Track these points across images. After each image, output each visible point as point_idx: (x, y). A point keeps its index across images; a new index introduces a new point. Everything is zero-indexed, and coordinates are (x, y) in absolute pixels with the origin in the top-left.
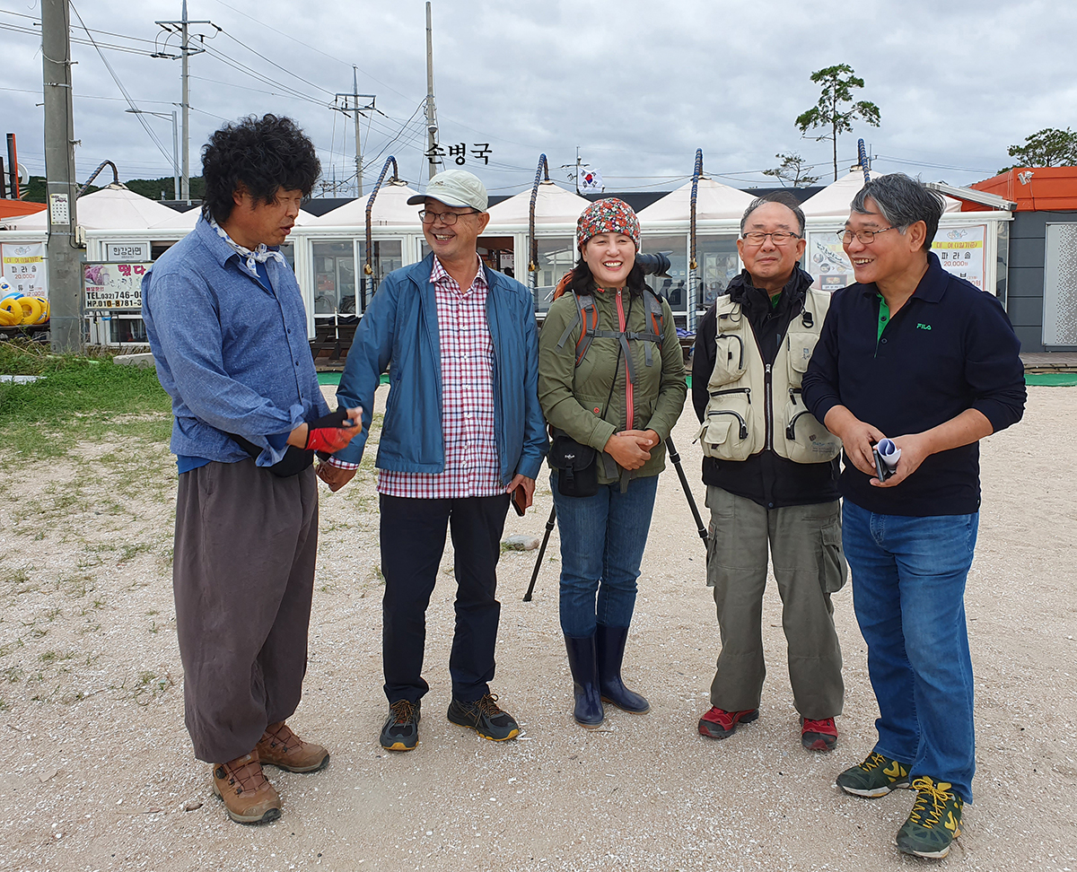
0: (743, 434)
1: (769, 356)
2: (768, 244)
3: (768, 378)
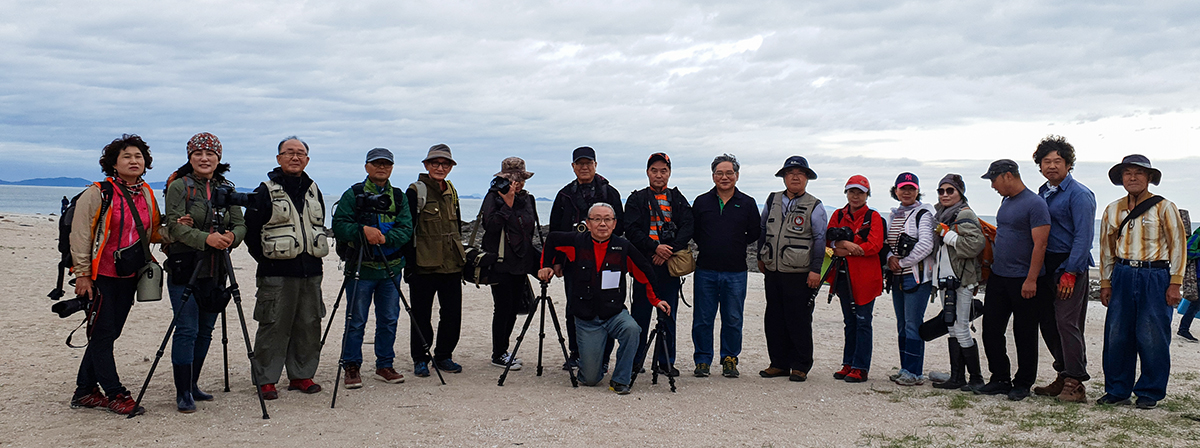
0: (297, 245)
1: (300, 211)
2: (296, 157)
3: (301, 219)
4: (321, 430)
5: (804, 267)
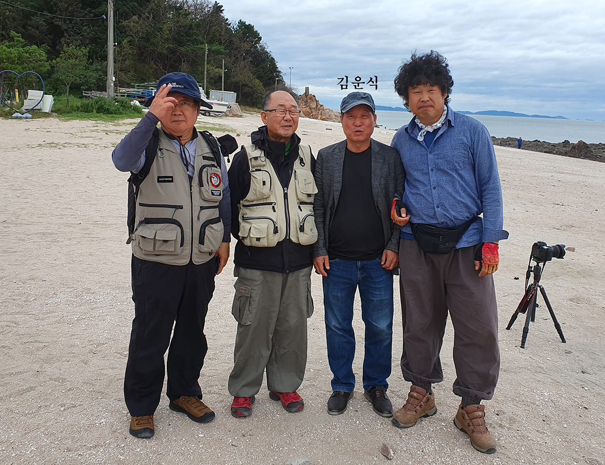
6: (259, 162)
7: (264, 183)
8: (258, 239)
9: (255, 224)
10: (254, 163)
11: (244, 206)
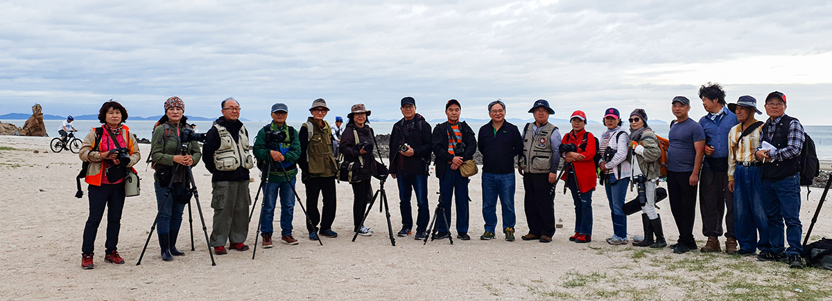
3: (238, 147)
4: (245, 272)
5: (546, 170)
6: (224, 132)
7: (229, 141)
8: (229, 167)
9: (226, 160)
10: (222, 132)
11: (217, 153)
